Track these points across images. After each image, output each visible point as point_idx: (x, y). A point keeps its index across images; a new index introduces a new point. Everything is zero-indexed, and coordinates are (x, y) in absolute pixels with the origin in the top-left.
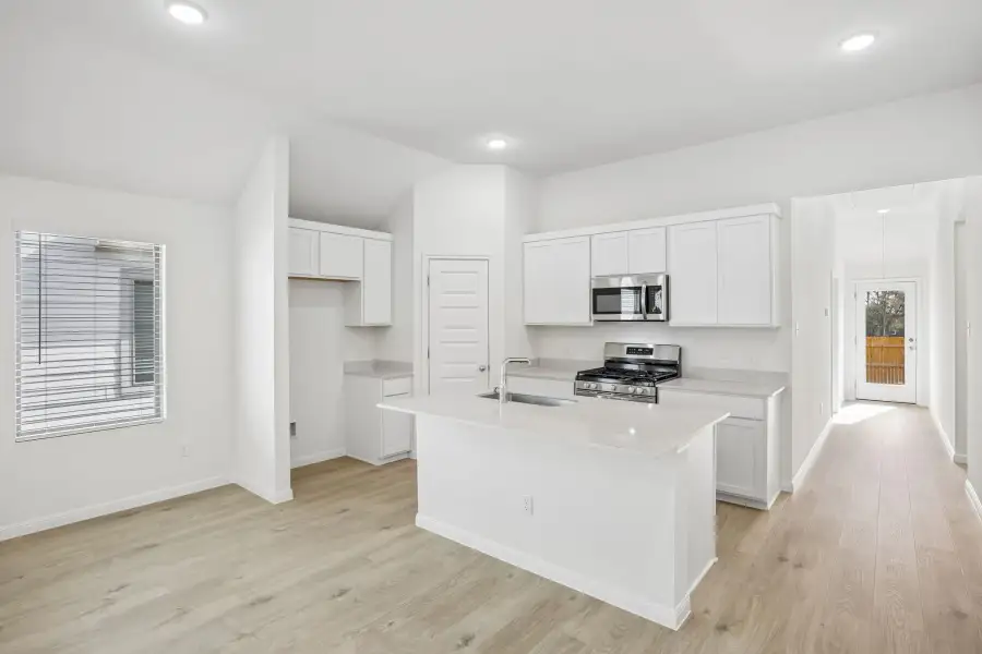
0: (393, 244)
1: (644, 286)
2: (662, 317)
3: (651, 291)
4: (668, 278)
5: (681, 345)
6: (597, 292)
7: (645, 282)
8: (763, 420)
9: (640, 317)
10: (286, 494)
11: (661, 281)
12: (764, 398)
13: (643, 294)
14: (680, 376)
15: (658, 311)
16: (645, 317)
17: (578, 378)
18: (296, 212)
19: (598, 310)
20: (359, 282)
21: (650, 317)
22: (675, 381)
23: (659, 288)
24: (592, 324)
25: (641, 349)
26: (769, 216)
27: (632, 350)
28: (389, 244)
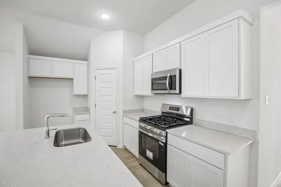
0: (88, 65)
1: (168, 76)
2: (177, 91)
3: (172, 78)
4: (180, 71)
5: (192, 106)
6: (153, 80)
7: (169, 74)
8: (225, 170)
11: (176, 73)
12: (226, 154)
13: (168, 80)
14: (191, 124)
15: (175, 89)
16: (169, 92)
17: (139, 121)
19: (154, 88)
20: (73, 79)
21: (172, 92)
24: (153, 95)
25: (175, 107)
26: (239, 19)
27: (171, 108)
28: (86, 65)
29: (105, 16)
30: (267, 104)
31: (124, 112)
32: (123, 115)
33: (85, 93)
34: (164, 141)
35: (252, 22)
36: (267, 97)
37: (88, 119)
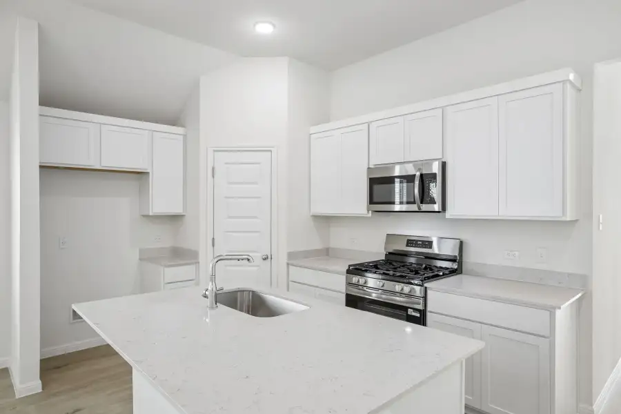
0: (185, 136)
1: (418, 174)
2: (436, 207)
3: (426, 179)
4: (444, 165)
5: (463, 237)
6: (373, 182)
7: (419, 169)
8: (551, 337)
9: (414, 207)
10: (36, 385)
11: (436, 168)
12: (552, 311)
13: (417, 183)
14: (461, 273)
15: (433, 202)
16: (419, 208)
17: (348, 272)
18: (45, 101)
19: (375, 200)
20: (148, 173)
21: (424, 207)
22: (458, 277)
23: (434, 176)
24: (370, 215)
25: (420, 241)
26: (563, 84)
27: (410, 243)
28: (181, 137)
29: (264, 28)
30: (601, 228)
31: (292, 256)
32: (288, 264)
33: (178, 210)
34: (420, 307)
35: (578, 85)
36: (601, 216)
37: (194, 278)
